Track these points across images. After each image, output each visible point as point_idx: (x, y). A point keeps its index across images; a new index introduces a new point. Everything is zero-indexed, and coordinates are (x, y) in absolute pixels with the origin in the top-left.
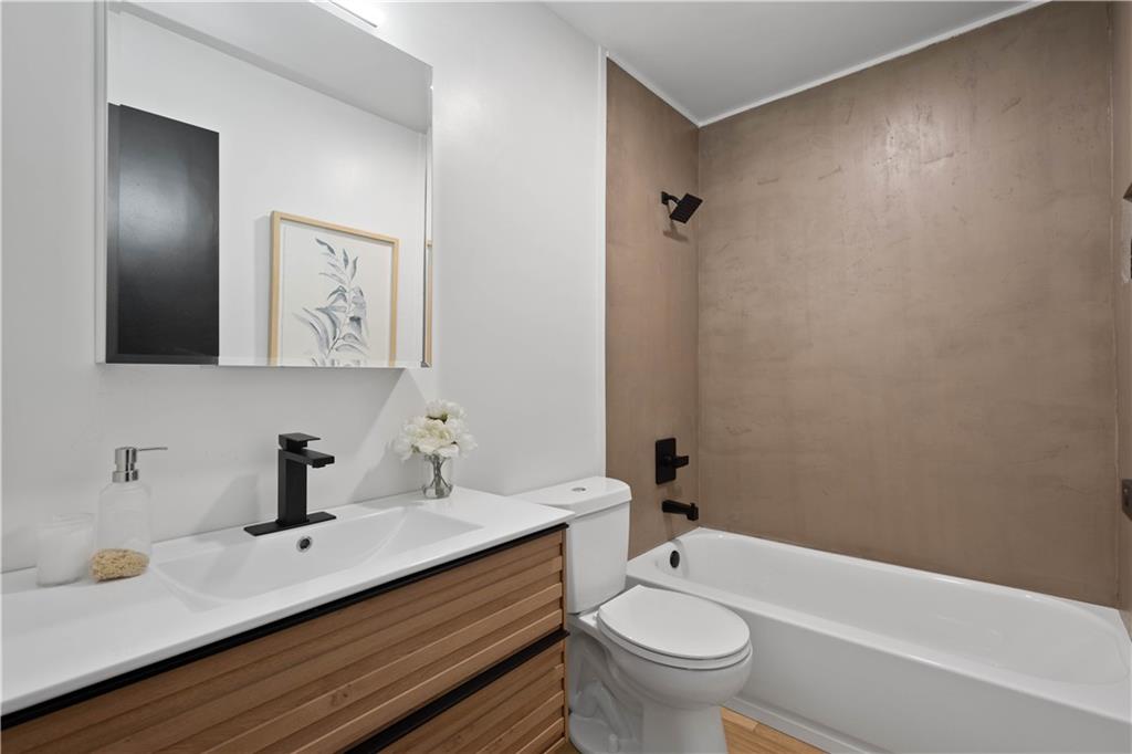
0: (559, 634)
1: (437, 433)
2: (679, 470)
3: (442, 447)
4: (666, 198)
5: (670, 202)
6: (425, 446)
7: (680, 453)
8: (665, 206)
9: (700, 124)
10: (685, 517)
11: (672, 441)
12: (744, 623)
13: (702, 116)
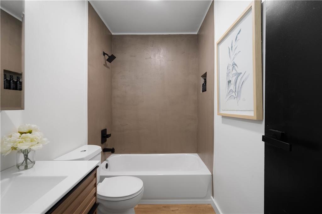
0: (96, 205)
1: (30, 140)
2: (107, 139)
3: (32, 146)
4: (104, 54)
5: (106, 55)
6: (23, 147)
7: (108, 133)
8: (104, 56)
9: (113, 34)
10: (111, 152)
11: (106, 130)
12: (140, 179)
13: (114, 32)
